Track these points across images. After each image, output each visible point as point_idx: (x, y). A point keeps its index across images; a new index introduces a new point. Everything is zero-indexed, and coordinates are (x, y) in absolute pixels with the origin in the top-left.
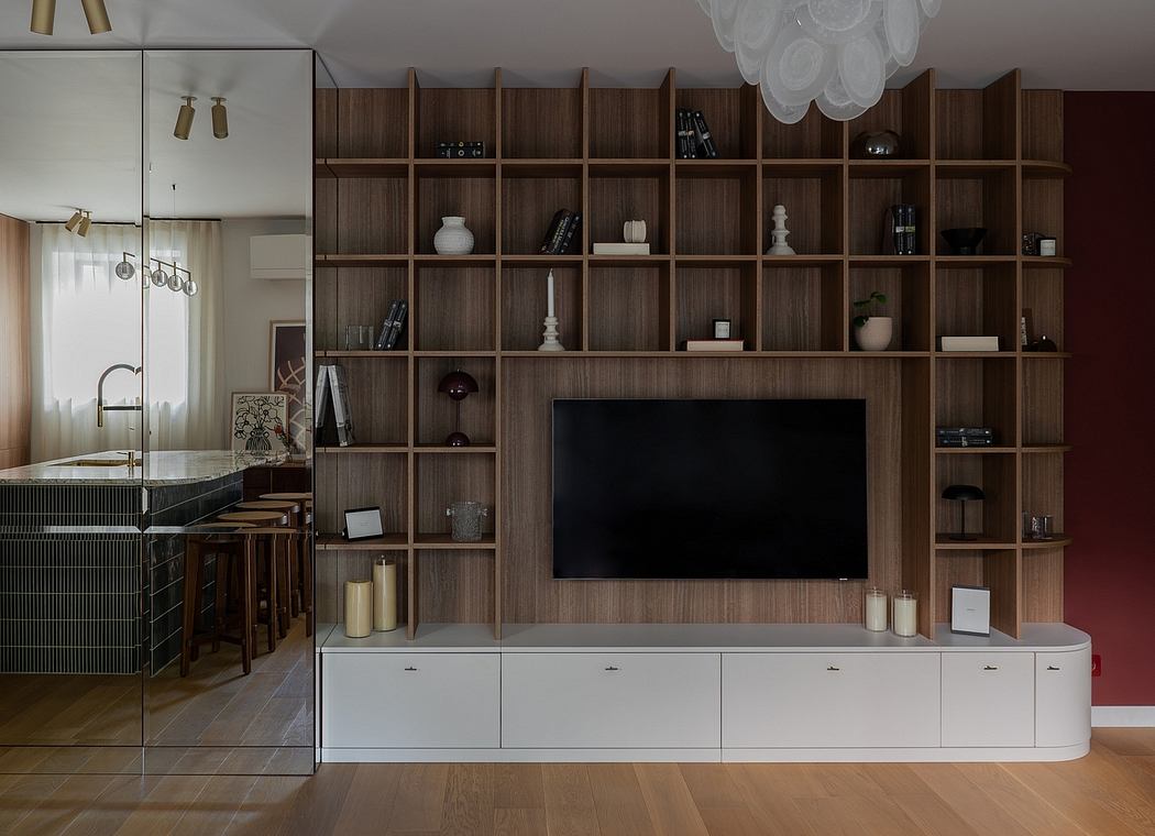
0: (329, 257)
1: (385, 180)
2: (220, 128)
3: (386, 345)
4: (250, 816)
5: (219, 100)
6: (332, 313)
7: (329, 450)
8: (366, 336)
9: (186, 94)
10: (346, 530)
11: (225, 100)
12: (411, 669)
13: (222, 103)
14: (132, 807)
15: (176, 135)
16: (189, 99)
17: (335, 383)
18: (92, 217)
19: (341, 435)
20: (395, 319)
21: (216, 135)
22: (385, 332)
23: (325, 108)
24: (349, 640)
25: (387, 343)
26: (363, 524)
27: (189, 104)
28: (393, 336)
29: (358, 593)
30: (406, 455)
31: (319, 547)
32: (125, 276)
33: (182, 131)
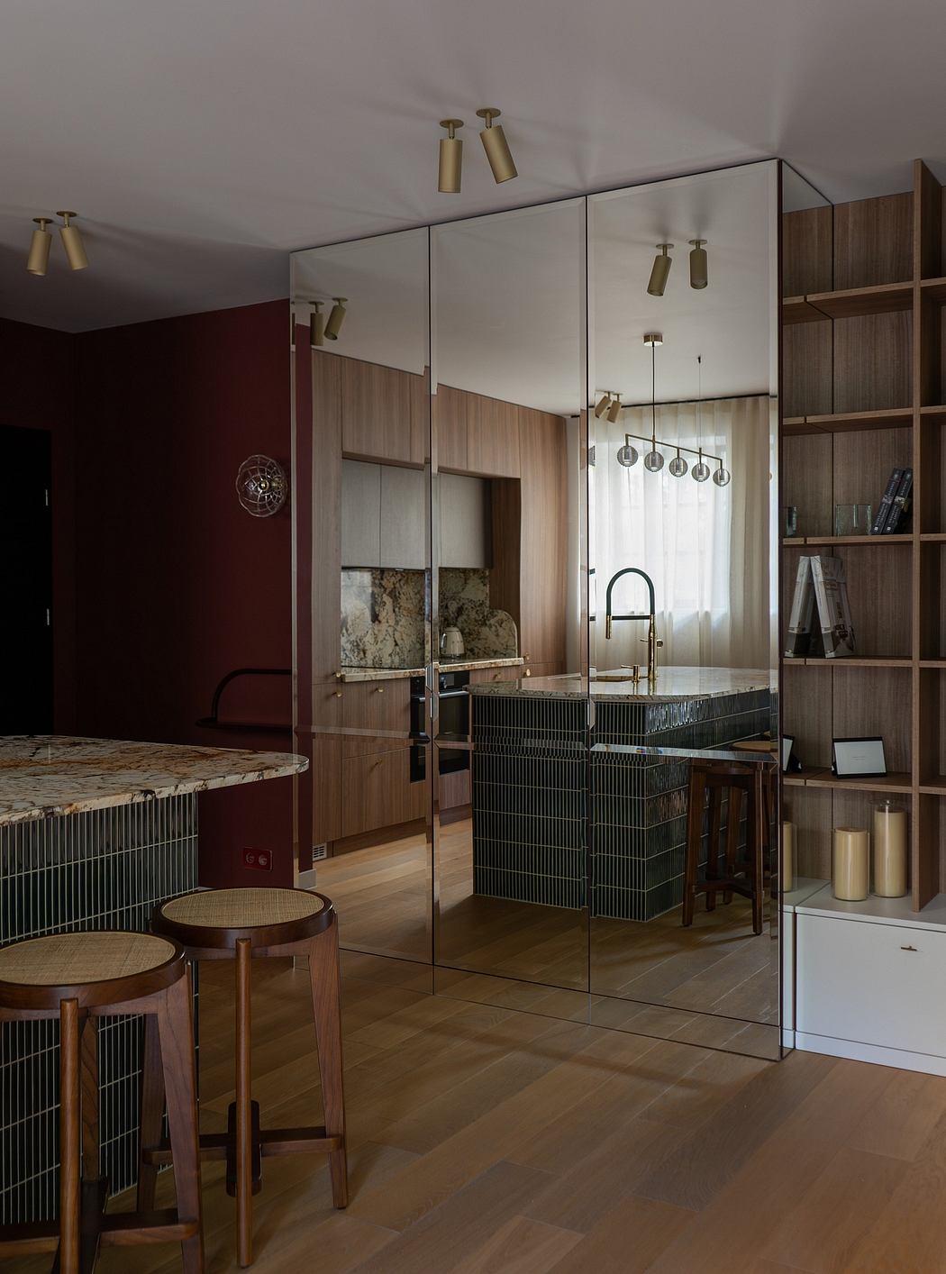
0: (811, 419)
1: (893, 315)
2: (699, 277)
3: (885, 527)
4: (683, 1093)
5: (698, 243)
6: (826, 492)
7: (810, 661)
8: (861, 516)
9: (660, 241)
10: (835, 764)
11: (705, 242)
12: (910, 949)
13: (701, 247)
14: (563, 1057)
15: (650, 291)
16: (665, 247)
17: (819, 578)
18: (624, 400)
19: (828, 644)
20: (897, 493)
21: (694, 285)
22: (884, 512)
23: (816, 232)
24: (836, 902)
25: (886, 524)
26: (855, 757)
27: (665, 253)
28: (895, 515)
29: (849, 846)
30: (909, 670)
31: (788, 781)
32: (627, 462)
33: (657, 286)
